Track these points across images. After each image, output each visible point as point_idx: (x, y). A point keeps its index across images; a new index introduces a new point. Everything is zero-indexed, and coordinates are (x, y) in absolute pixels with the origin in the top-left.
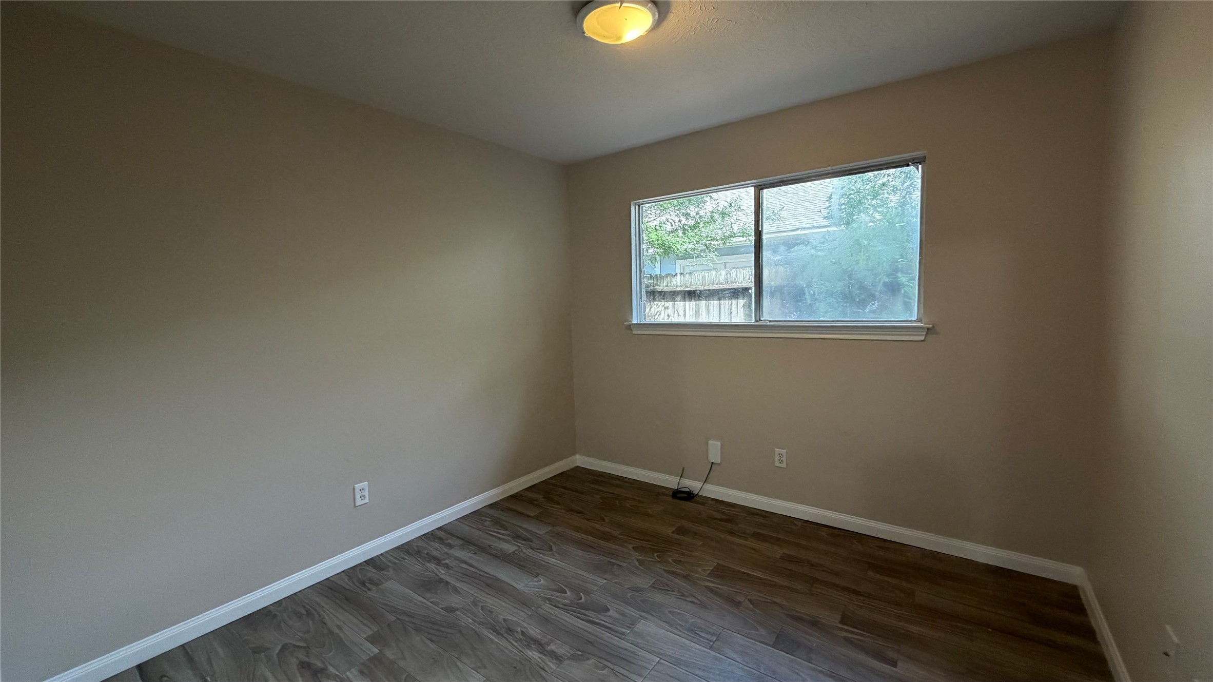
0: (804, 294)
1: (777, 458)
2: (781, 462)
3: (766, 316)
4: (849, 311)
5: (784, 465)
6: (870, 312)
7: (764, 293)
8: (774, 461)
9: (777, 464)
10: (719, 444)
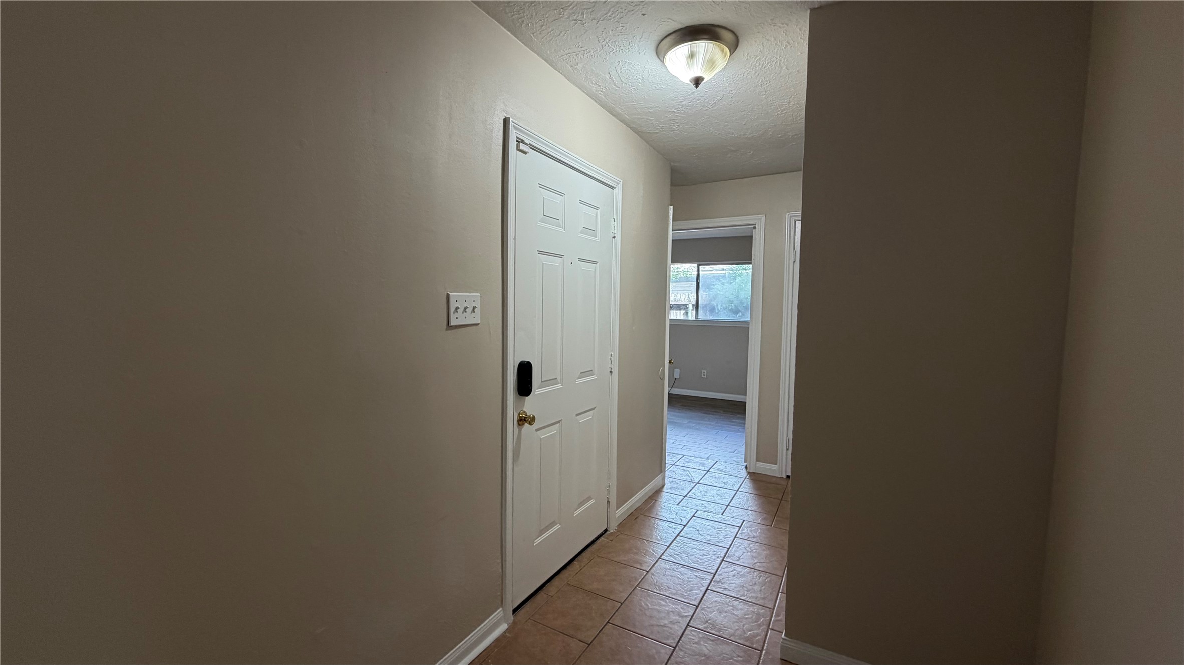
0: (715, 309)
1: (703, 373)
2: (704, 375)
3: (700, 317)
4: (731, 316)
5: (705, 377)
6: (739, 316)
7: (699, 307)
8: (701, 375)
9: (703, 376)
10: (679, 370)
